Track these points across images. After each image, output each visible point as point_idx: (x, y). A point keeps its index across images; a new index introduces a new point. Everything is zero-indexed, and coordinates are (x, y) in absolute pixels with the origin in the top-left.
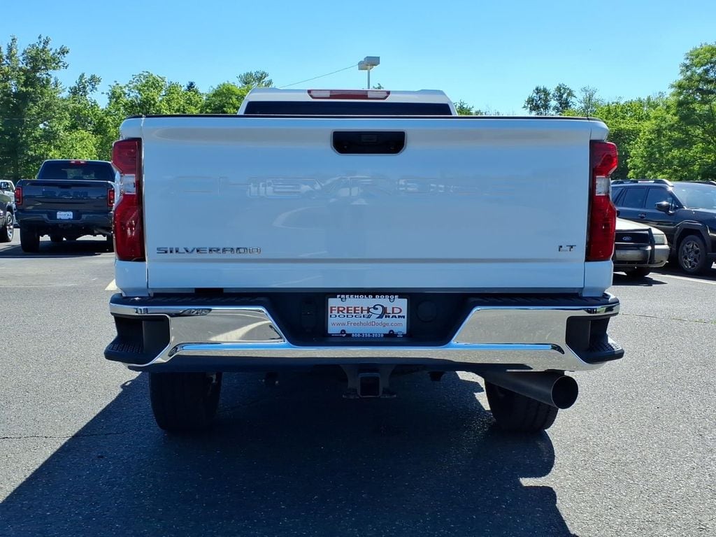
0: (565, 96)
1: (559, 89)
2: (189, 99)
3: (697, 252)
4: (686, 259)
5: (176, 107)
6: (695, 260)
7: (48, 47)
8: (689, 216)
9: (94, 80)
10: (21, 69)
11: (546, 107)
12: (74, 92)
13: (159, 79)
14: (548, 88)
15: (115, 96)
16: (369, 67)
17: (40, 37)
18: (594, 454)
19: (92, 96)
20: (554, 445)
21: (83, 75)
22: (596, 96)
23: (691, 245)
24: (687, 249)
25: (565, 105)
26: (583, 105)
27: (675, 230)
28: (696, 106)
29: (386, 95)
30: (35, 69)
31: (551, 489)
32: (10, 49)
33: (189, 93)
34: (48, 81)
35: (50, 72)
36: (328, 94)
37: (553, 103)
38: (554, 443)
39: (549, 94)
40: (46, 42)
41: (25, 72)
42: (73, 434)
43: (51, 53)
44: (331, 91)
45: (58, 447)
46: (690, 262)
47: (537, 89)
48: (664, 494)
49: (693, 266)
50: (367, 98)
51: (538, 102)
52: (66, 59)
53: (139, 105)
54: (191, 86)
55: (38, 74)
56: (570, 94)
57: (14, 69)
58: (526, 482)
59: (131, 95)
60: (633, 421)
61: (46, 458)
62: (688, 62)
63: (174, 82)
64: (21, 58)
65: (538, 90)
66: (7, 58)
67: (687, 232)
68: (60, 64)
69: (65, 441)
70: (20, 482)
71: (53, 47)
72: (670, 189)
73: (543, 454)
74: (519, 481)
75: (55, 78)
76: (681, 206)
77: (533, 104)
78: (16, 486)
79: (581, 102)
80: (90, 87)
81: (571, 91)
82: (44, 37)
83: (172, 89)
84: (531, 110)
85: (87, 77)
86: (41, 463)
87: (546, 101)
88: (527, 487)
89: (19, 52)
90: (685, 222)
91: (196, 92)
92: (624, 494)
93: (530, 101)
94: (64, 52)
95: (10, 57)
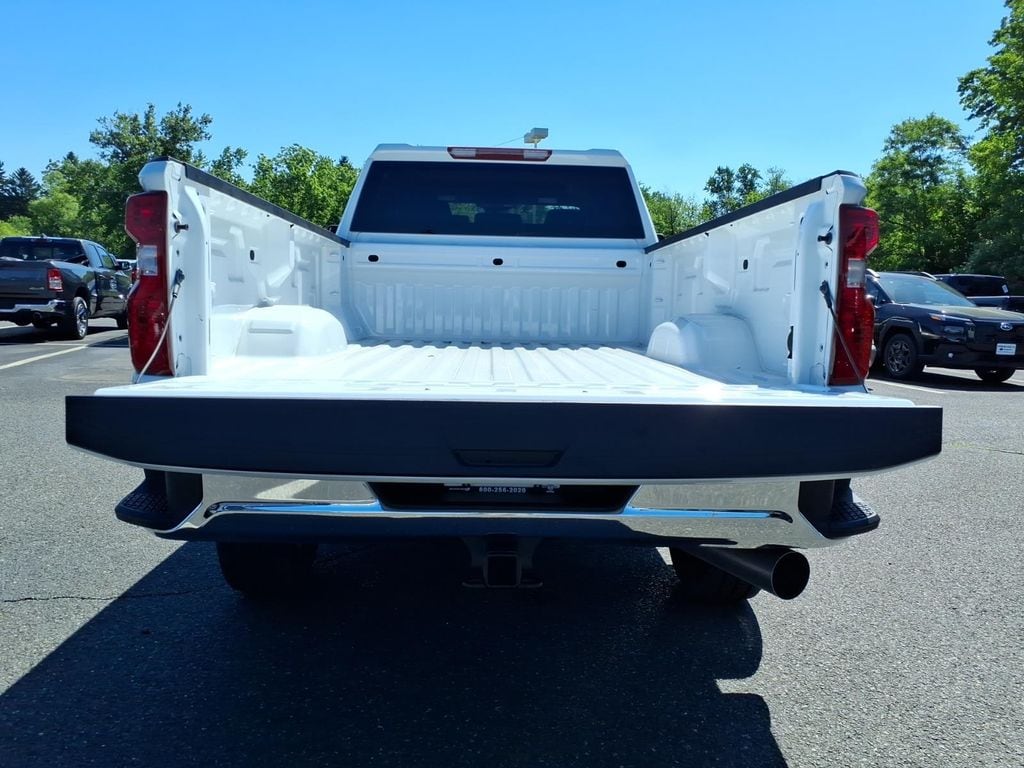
0: (750, 176)
1: (742, 170)
2: (342, 175)
3: (906, 353)
4: (893, 360)
5: (329, 183)
6: (904, 363)
7: (189, 116)
8: (898, 311)
9: (240, 154)
10: (159, 139)
11: (729, 189)
12: (218, 165)
13: (311, 153)
14: (731, 169)
15: (262, 170)
16: (536, 140)
17: (179, 105)
18: (814, 638)
19: (236, 170)
20: (759, 623)
21: (228, 148)
22: (784, 178)
23: (899, 345)
24: (895, 350)
25: (749, 186)
26: (769, 188)
27: (882, 327)
28: (898, 189)
29: (546, 156)
30: (175, 140)
31: (760, 698)
32: (147, 117)
33: (342, 168)
34: (188, 152)
35: (191, 143)
36: (473, 153)
37: (737, 184)
38: (759, 619)
39: (732, 175)
40: (186, 111)
41: (163, 143)
42: (121, 592)
43: (192, 122)
44: (478, 149)
45: (92, 615)
46: (898, 365)
47: (719, 169)
48: (922, 712)
49: (901, 369)
50: (523, 159)
51: (720, 183)
52: (208, 129)
53: (287, 181)
54: (344, 161)
55: (178, 146)
56: (755, 175)
57: (151, 139)
58: (727, 686)
59: (279, 169)
60: (861, 584)
61: (71, 633)
62: (893, 137)
63: (324, 156)
64: (160, 128)
65: (720, 171)
66: (144, 127)
67: (895, 330)
68: (203, 135)
69: (106, 605)
70: (21, 675)
71: (195, 115)
72: (876, 280)
73: (745, 638)
74: (715, 683)
75: (200, 151)
76: (888, 300)
77: (714, 186)
78: (13, 682)
79: (767, 184)
80: (235, 160)
81: (755, 172)
82: (184, 106)
83: (323, 164)
84: (713, 191)
85: (233, 150)
86: (61, 642)
87: (729, 182)
88: (726, 694)
89: (157, 121)
90: (894, 319)
91: (350, 168)
92: (865, 710)
93: (712, 182)
94: (206, 121)
95: (148, 126)
